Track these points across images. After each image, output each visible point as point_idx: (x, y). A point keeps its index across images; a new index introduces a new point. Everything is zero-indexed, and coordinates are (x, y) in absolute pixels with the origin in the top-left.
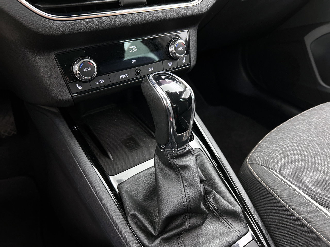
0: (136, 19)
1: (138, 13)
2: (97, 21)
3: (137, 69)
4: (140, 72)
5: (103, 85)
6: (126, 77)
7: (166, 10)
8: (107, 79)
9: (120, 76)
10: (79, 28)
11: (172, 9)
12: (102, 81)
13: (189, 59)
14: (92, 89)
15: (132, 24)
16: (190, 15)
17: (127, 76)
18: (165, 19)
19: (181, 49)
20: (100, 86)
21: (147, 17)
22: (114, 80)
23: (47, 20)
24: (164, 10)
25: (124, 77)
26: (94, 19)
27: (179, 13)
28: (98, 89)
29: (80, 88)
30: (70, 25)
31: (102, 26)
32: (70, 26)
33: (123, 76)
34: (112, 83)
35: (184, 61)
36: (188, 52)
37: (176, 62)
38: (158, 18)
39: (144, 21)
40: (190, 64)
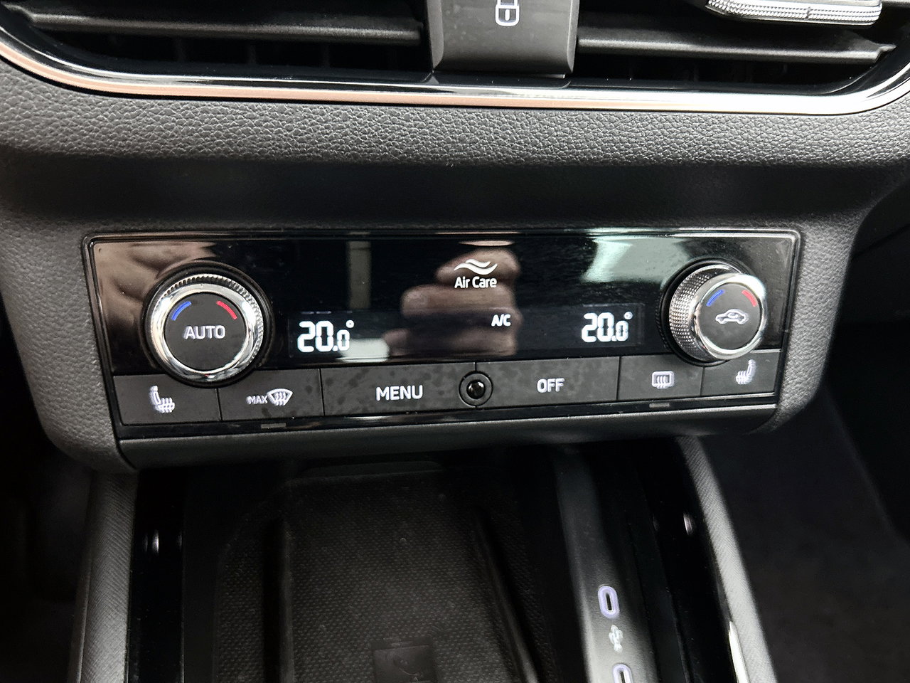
0: (490, 140)
1: (506, 111)
2: (274, 117)
3: (476, 372)
4: (489, 389)
5: (282, 415)
6: (409, 397)
7: (670, 116)
8: (309, 390)
9: (379, 390)
10: (173, 136)
11: (704, 115)
12: (280, 397)
13: (775, 370)
14: (222, 421)
15: (462, 156)
16: (808, 159)
17: (417, 393)
18: (658, 158)
19: (734, 316)
20: (262, 416)
21: (550, 134)
22: (341, 401)
23: (24, 79)
24: (656, 114)
25: (399, 395)
26: (260, 105)
27: (748, 139)
28: (251, 426)
29: (165, 406)
30: (133, 117)
31: (296, 146)
32: (131, 121)
33: (392, 388)
34: (328, 413)
35: (743, 378)
36: (778, 338)
37: (697, 372)
38: (612, 151)
39: (534, 152)
40: (776, 399)
